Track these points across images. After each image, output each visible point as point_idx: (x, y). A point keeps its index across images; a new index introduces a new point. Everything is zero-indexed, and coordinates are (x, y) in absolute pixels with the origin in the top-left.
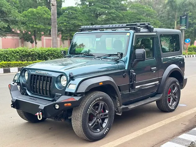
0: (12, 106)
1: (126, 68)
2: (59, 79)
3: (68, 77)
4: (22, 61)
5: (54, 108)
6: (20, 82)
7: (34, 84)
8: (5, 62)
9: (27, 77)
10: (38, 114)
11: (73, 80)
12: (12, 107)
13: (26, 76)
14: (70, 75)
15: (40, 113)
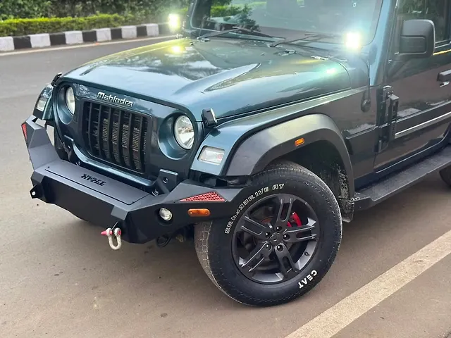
0: (34, 193)
1: (372, 83)
2: (170, 125)
3: (200, 125)
4: (61, 15)
5: (156, 218)
6: (53, 119)
7: (93, 129)
8: (16, 21)
9: (72, 106)
10: (108, 231)
11: (215, 132)
12: (33, 197)
13: (71, 101)
14: (204, 119)
15: (116, 230)
